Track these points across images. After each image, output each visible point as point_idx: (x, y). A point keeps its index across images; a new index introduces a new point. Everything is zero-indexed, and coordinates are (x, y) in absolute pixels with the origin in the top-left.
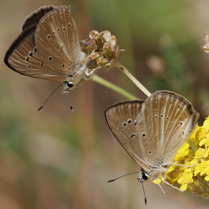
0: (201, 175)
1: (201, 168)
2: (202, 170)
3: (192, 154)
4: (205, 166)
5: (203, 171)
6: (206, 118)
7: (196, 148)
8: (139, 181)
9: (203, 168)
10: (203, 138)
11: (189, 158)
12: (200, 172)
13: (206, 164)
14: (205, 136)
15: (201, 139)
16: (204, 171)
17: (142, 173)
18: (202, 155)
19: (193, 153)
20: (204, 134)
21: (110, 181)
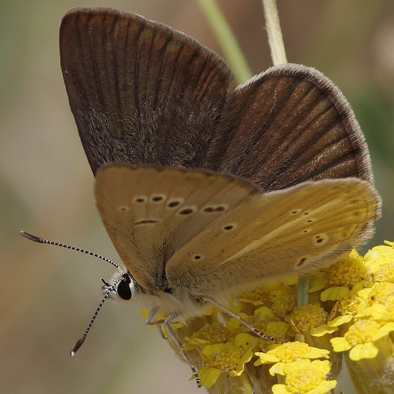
0: (272, 371)
1: (283, 353)
2: (284, 361)
3: (287, 307)
4: (296, 355)
5: (282, 364)
6: (386, 242)
7: (309, 298)
8: (103, 288)
9: (287, 358)
10: (343, 285)
11: (273, 310)
12: (274, 363)
13: (303, 352)
14: (352, 284)
15: (337, 282)
16: (284, 366)
17: (125, 276)
18: (309, 325)
19: (292, 305)
20: (353, 276)
21: (32, 236)
